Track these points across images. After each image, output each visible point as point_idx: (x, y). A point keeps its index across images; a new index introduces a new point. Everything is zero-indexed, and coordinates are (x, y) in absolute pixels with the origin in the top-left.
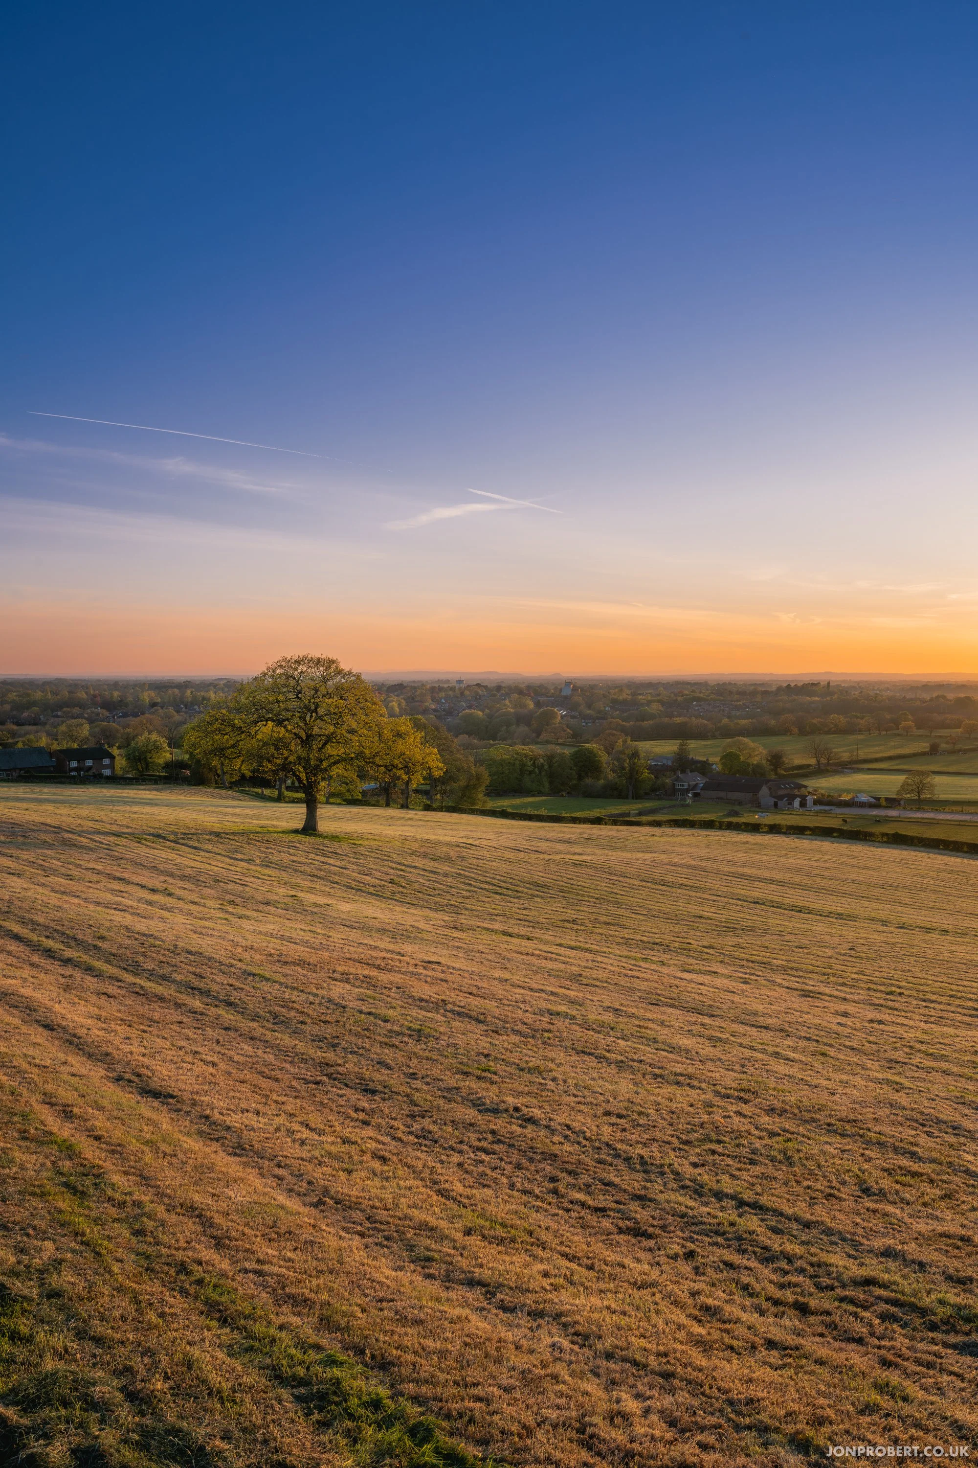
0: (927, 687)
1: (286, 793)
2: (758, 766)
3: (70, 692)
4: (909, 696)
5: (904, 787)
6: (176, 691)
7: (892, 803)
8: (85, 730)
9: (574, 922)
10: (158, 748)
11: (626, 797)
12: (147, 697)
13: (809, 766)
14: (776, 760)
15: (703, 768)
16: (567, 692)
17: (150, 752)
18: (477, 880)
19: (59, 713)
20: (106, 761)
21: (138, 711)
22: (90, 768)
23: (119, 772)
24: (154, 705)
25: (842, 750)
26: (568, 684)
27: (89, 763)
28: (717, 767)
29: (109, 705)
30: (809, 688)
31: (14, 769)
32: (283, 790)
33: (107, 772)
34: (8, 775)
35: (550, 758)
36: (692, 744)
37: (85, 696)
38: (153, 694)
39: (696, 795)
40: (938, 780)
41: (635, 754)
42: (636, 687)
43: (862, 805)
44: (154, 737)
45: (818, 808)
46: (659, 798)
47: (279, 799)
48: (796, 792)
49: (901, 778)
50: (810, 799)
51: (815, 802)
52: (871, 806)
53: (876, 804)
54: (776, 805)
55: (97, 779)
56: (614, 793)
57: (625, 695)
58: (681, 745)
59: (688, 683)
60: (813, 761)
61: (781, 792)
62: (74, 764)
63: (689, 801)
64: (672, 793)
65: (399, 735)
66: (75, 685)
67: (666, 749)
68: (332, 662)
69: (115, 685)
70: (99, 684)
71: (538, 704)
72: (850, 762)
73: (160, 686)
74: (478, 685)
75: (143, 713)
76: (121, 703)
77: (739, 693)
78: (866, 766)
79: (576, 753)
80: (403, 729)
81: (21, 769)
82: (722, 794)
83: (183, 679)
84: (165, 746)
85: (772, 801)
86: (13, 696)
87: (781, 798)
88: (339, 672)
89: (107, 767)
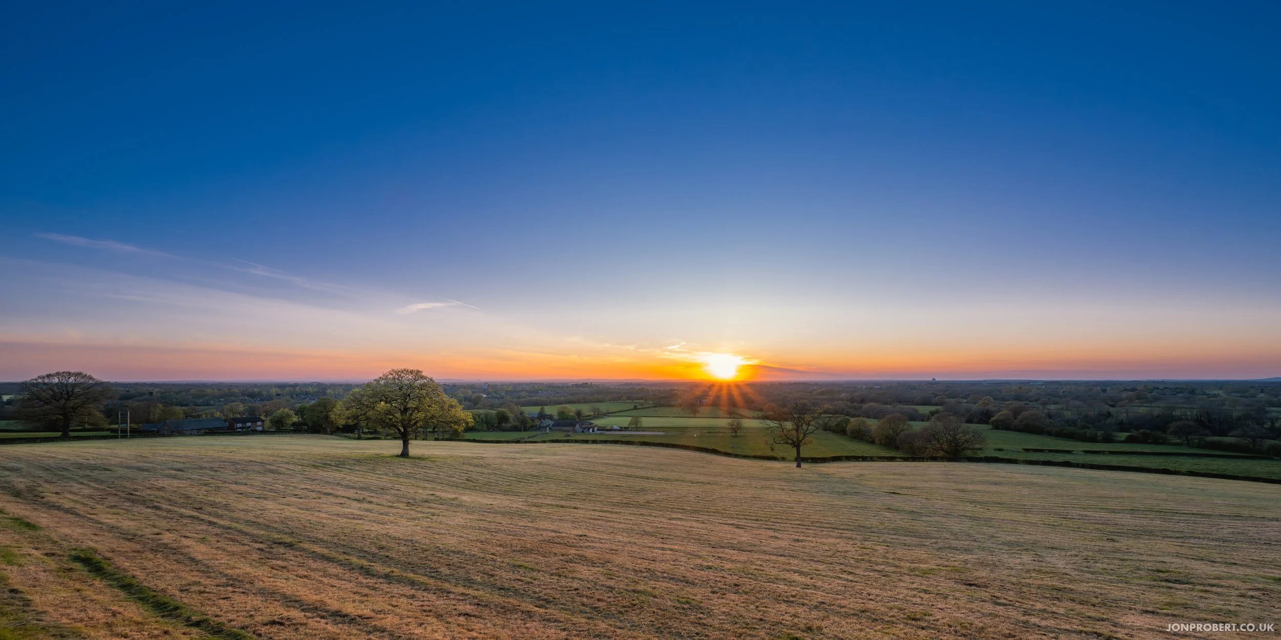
0: (626, 384)
1: (363, 436)
2: (572, 416)
3: (229, 389)
4: (621, 388)
5: (631, 423)
6: (291, 389)
7: (626, 429)
8: (241, 408)
9: (574, 494)
10: (288, 416)
11: (521, 431)
12: (274, 391)
13: (590, 416)
14: (579, 413)
15: (550, 417)
16: (485, 387)
17: (284, 418)
18: (506, 476)
19: (222, 400)
20: (259, 423)
21: (270, 398)
22: (249, 427)
23: (266, 429)
24: (278, 395)
25: (603, 407)
26: (485, 384)
27: (249, 424)
28: (556, 417)
29: (252, 396)
30: (585, 385)
31: (202, 429)
32: (361, 434)
33: (260, 429)
34: (198, 432)
35: (486, 415)
36: (546, 407)
37: (237, 391)
38: (278, 389)
39: (550, 429)
40: (643, 419)
41: (522, 413)
42: (516, 385)
43: (616, 430)
44: (286, 410)
45: (599, 432)
46: (535, 430)
47: (359, 438)
48: (590, 426)
49: (630, 419)
50: (596, 428)
51: (598, 430)
52: (619, 430)
53: (621, 429)
54: (583, 432)
55: (254, 432)
56: (515, 429)
57: (510, 388)
58: (541, 409)
59: (537, 384)
60: (592, 413)
61: (584, 426)
62: (239, 425)
63: (548, 431)
64: (539, 428)
65: (452, 406)
66: (231, 386)
67: (536, 410)
68: (418, 371)
69: (255, 385)
70: (245, 385)
71: (473, 392)
72: (606, 413)
73: (282, 386)
74: (445, 384)
75: (272, 399)
76: (260, 394)
77: (557, 387)
78: (613, 415)
79: (497, 413)
80: (453, 404)
81: (207, 429)
82: (559, 428)
83: (293, 383)
84: (293, 414)
85: (581, 430)
86: (193, 391)
87: (585, 428)
88: (423, 377)
89: (259, 426)
